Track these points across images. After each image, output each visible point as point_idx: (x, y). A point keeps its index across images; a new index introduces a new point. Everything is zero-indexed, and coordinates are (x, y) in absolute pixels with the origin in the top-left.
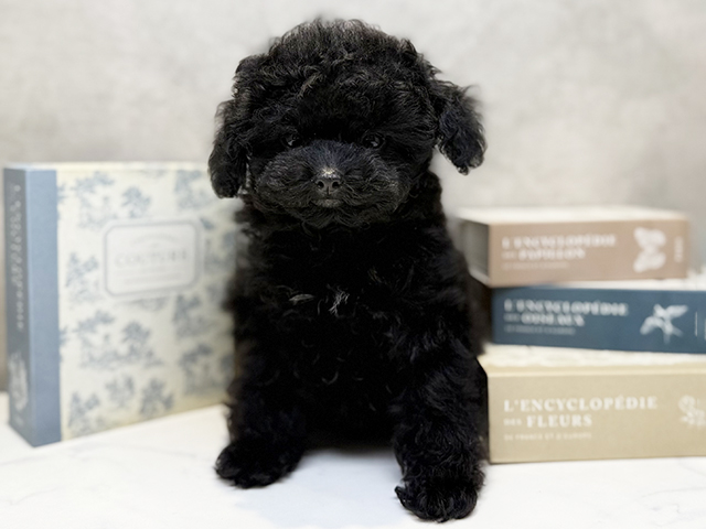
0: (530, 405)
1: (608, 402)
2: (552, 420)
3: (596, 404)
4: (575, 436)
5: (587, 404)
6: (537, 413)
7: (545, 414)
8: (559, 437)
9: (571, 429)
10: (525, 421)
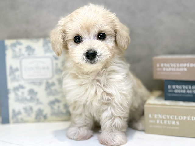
0: (158, 116)
1: (185, 118)
2: (165, 122)
3: (181, 118)
4: (173, 128)
5: (177, 117)
6: (160, 119)
7: (163, 120)
8: (168, 127)
9: (172, 125)
10: (156, 121)
